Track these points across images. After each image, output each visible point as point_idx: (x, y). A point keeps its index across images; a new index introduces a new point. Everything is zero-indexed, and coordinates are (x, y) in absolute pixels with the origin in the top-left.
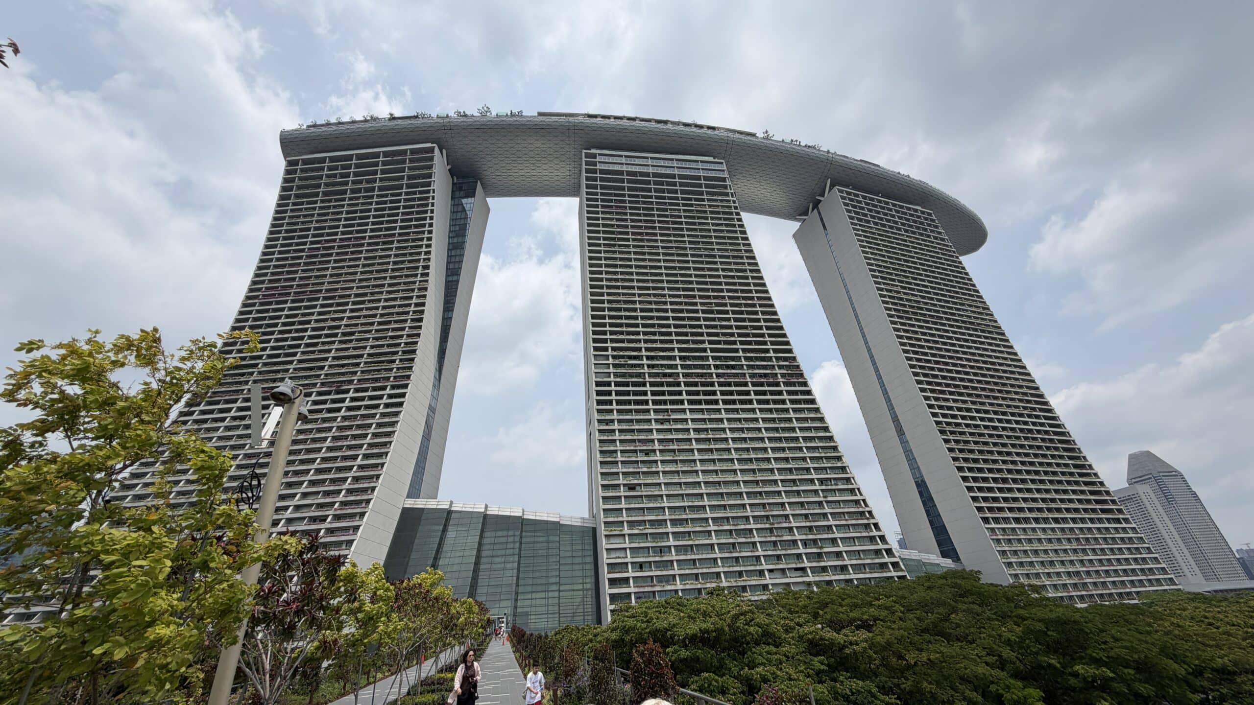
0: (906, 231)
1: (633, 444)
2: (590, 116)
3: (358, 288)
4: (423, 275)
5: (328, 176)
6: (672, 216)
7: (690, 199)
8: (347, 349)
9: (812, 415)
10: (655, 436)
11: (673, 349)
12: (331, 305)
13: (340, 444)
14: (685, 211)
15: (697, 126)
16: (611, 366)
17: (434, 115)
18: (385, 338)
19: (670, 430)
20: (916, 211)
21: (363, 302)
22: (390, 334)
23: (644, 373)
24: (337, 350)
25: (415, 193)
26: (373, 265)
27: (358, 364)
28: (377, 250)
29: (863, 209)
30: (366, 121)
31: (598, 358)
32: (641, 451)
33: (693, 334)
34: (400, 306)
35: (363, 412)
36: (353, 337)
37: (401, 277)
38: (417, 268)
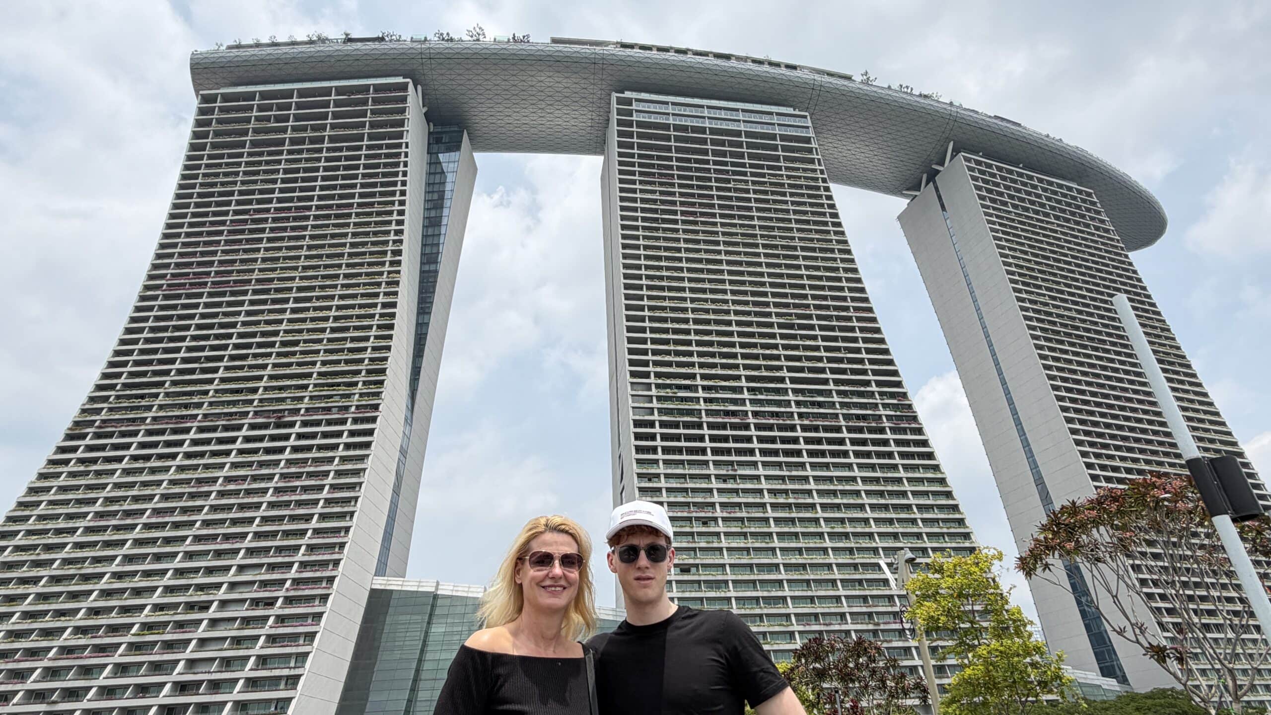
0: (1057, 218)
1: (686, 508)
2: (624, 46)
3: (301, 278)
4: (392, 263)
5: (258, 119)
6: (736, 190)
7: (761, 167)
8: (289, 365)
9: (930, 475)
10: (716, 498)
11: (738, 378)
12: (264, 302)
13: (286, 498)
14: (754, 183)
15: (771, 64)
16: (654, 400)
17: (406, 37)
18: (342, 350)
19: (736, 491)
20: (1070, 189)
21: (309, 299)
22: (349, 345)
23: (700, 410)
24: (275, 366)
25: (380, 147)
26: (322, 246)
27: (305, 387)
28: (327, 226)
29: (998, 185)
30: (311, 42)
31: (635, 387)
32: (697, 519)
33: (766, 357)
34: (361, 306)
35: (314, 454)
36: (297, 349)
37: (361, 265)
38: (384, 253)
